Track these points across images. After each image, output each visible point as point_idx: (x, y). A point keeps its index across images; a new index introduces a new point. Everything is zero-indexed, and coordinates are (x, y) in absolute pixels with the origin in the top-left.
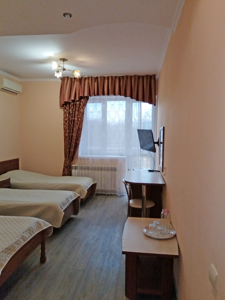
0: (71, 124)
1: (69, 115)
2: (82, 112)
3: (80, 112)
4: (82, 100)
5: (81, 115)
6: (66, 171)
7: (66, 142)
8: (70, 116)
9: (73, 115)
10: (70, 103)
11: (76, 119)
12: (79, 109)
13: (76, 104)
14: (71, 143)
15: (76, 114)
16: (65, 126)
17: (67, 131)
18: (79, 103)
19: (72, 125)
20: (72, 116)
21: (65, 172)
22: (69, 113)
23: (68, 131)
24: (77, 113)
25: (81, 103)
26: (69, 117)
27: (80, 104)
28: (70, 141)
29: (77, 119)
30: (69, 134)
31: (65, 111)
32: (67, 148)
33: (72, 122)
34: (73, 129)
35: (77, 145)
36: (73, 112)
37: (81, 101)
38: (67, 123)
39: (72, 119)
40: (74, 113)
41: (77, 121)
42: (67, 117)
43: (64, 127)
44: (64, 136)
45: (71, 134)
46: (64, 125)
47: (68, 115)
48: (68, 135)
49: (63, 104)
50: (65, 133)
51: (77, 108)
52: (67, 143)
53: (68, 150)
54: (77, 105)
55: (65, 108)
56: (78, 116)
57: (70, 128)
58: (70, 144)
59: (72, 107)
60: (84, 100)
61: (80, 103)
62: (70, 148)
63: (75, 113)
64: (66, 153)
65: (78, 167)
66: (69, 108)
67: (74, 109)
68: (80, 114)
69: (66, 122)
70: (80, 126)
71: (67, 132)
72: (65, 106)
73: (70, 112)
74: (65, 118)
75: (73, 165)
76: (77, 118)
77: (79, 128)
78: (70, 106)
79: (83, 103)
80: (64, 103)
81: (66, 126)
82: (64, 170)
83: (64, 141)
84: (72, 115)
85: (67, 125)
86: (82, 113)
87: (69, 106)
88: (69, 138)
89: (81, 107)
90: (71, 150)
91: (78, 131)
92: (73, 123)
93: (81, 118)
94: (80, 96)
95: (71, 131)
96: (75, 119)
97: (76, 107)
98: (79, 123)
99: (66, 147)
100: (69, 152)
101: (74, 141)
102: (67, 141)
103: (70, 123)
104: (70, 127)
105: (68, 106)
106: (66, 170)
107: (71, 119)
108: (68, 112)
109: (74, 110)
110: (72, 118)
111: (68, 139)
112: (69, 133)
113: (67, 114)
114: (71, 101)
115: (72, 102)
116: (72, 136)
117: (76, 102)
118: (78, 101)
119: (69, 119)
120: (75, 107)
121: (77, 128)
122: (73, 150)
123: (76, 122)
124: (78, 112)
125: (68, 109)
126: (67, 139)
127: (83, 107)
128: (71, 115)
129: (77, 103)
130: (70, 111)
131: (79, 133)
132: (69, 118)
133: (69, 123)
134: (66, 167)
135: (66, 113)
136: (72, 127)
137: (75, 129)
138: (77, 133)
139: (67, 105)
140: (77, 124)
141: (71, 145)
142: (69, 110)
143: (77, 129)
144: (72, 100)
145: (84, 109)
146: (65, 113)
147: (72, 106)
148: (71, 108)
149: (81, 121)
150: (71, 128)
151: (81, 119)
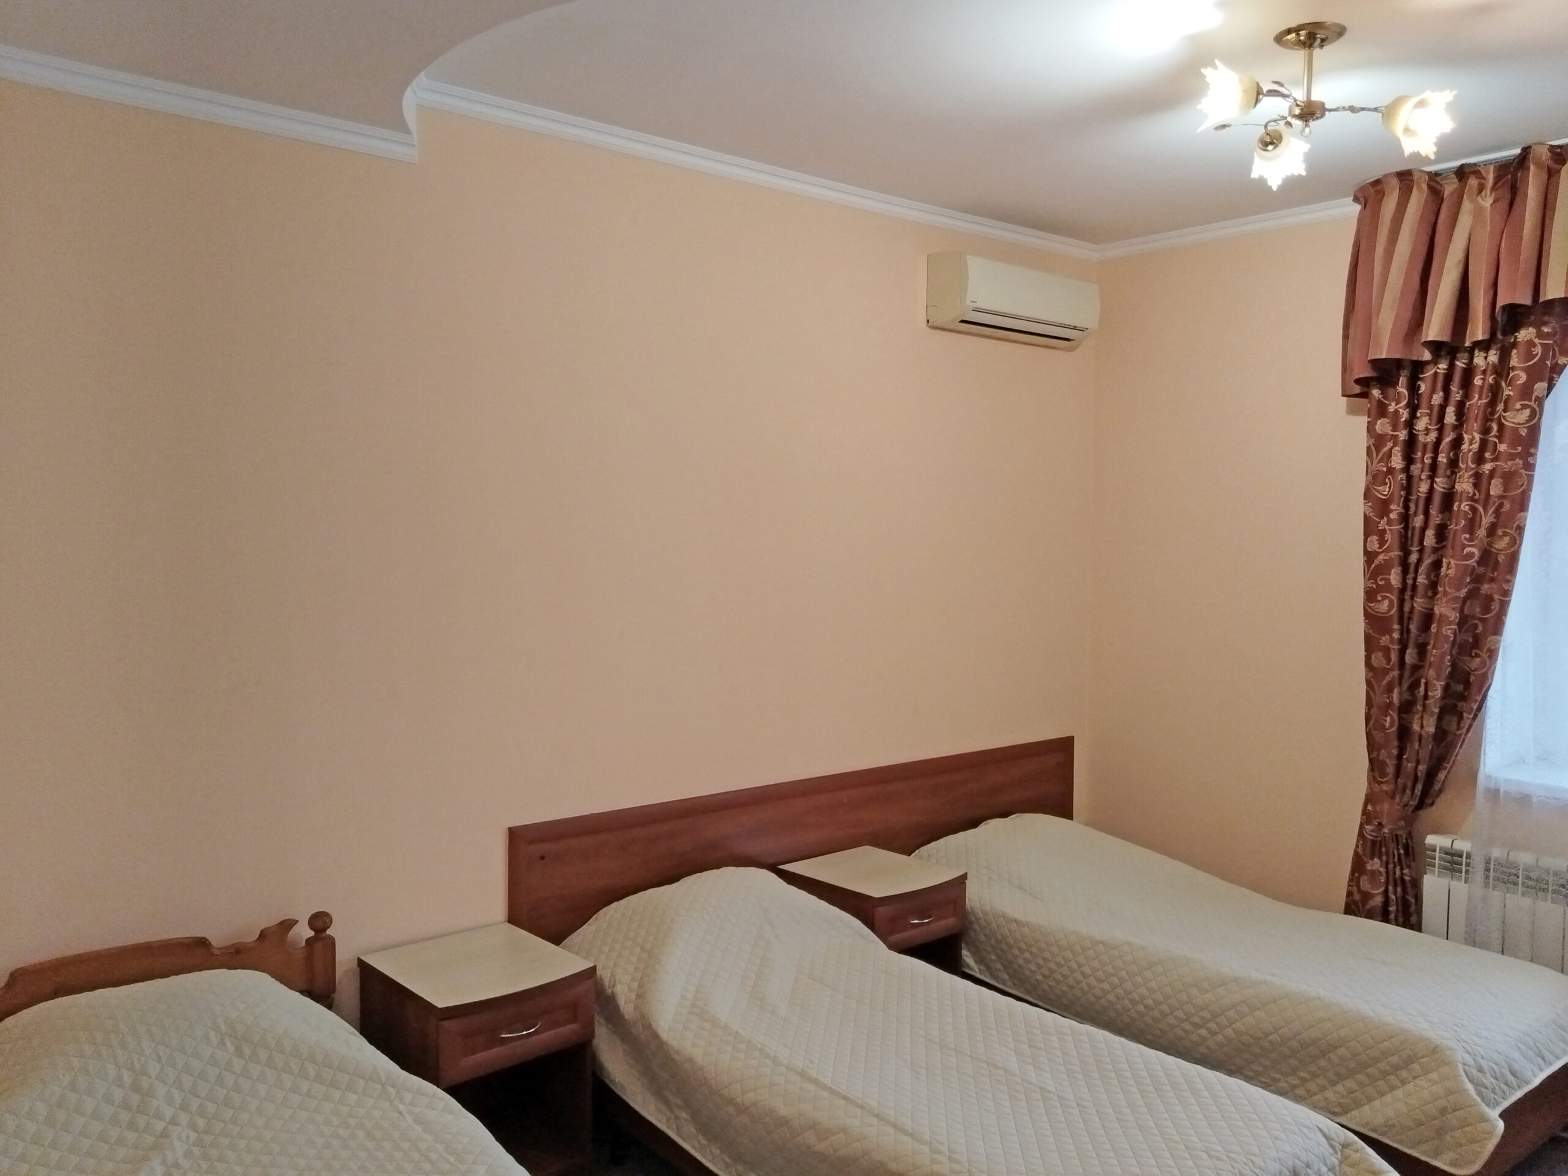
0: (1423, 530)
1: (1409, 459)
2: (1523, 432)
3: (1501, 426)
4: (1525, 334)
5: (1512, 457)
6: (1374, 874)
7: (1378, 659)
8: (1415, 469)
9: (1442, 458)
10: (1418, 367)
11: (1464, 485)
12: (1492, 403)
13: (1469, 373)
14: (1416, 668)
15: (1465, 447)
16: (1374, 543)
17: (1388, 581)
18: (1493, 357)
19: (1430, 534)
20: (1434, 468)
21: (1365, 884)
22: (1411, 443)
23: (1394, 577)
24: (1471, 443)
25: (1514, 361)
26: (1406, 470)
27: (1502, 370)
28: (1410, 656)
29: (1476, 486)
30: (1401, 602)
31: (1383, 426)
32: (1389, 705)
33: (1434, 511)
34: (1437, 565)
35: (1467, 684)
36: (1441, 430)
37: (1514, 345)
38: (1393, 516)
39: (1431, 490)
40: (1448, 439)
41: (1472, 499)
42: (1391, 471)
43: (1366, 552)
44: (1368, 615)
45: (1419, 603)
46: (1367, 535)
47: (1397, 462)
48: (1394, 611)
49: (1363, 382)
50: (1370, 595)
51: (1477, 402)
52: (1386, 671)
53: (1390, 721)
54: (1478, 381)
55: (1381, 410)
56: (1480, 459)
57: (1413, 558)
58: (1413, 677)
59: (1437, 399)
60: (1540, 335)
61: (1505, 356)
62: (1406, 708)
63: (1457, 443)
64: (1378, 736)
65: (1469, 856)
66: (1413, 408)
67: (1450, 411)
68: (1502, 447)
69: (1382, 507)
70: (1501, 544)
71: (1388, 587)
72: (1376, 393)
73: (1421, 438)
74: (1375, 478)
75: (1431, 840)
76: (1477, 476)
77: (1487, 556)
78: (1423, 387)
79: (1530, 356)
80: (1367, 373)
81: (1382, 542)
82: (1358, 866)
83: (1363, 653)
84: (1435, 459)
85: (1388, 536)
86: (1517, 440)
87: (1413, 388)
88: (1405, 632)
89: (1507, 392)
90: (1416, 727)
91: (1478, 579)
92: (1436, 518)
93: (1509, 478)
94: (1500, 303)
95: (1421, 579)
96: (1458, 487)
97: (1467, 396)
98: (1487, 520)
99: (1380, 699)
100: (1404, 733)
101: (1440, 654)
102: (1386, 651)
103: (1418, 521)
104: (1415, 549)
105: (1402, 389)
106: (1374, 865)
107: (1424, 488)
108: (1403, 435)
109: (1450, 417)
110: (1432, 478)
111: (1396, 635)
112: (1402, 591)
113: (1389, 454)
114: (1427, 356)
115: (1435, 361)
116: (1428, 618)
117: (1471, 352)
118: (1484, 346)
119: (1409, 486)
120: (1456, 394)
121: (1470, 555)
122: (1431, 729)
123: (1465, 506)
124: (1486, 431)
125: (1405, 415)
126: (1384, 640)
127: (1526, 391)
128: (1428, 461)
129: (1479, 360)
130: (1421, 424)
131: (1489, 599)
132: (1409, 478)
133: (1405, 518)
134: (1374, 843)
135: (1390, 444)
136: (1427, 551)
137: (1450, 568)
138: (1472, 594)
139: (1395, 384)
140: (1472, 525)
141: (1414, 686)
142: (1410, 424)
143: (1472, 562)
144: (1436, 347)
145: (1540, 401)
146: (1377, 442)
147: (1433, 391)
148: (1431, 407)
149: (1507, 506)
150: (1421, 551)
151: (1506, 487)
